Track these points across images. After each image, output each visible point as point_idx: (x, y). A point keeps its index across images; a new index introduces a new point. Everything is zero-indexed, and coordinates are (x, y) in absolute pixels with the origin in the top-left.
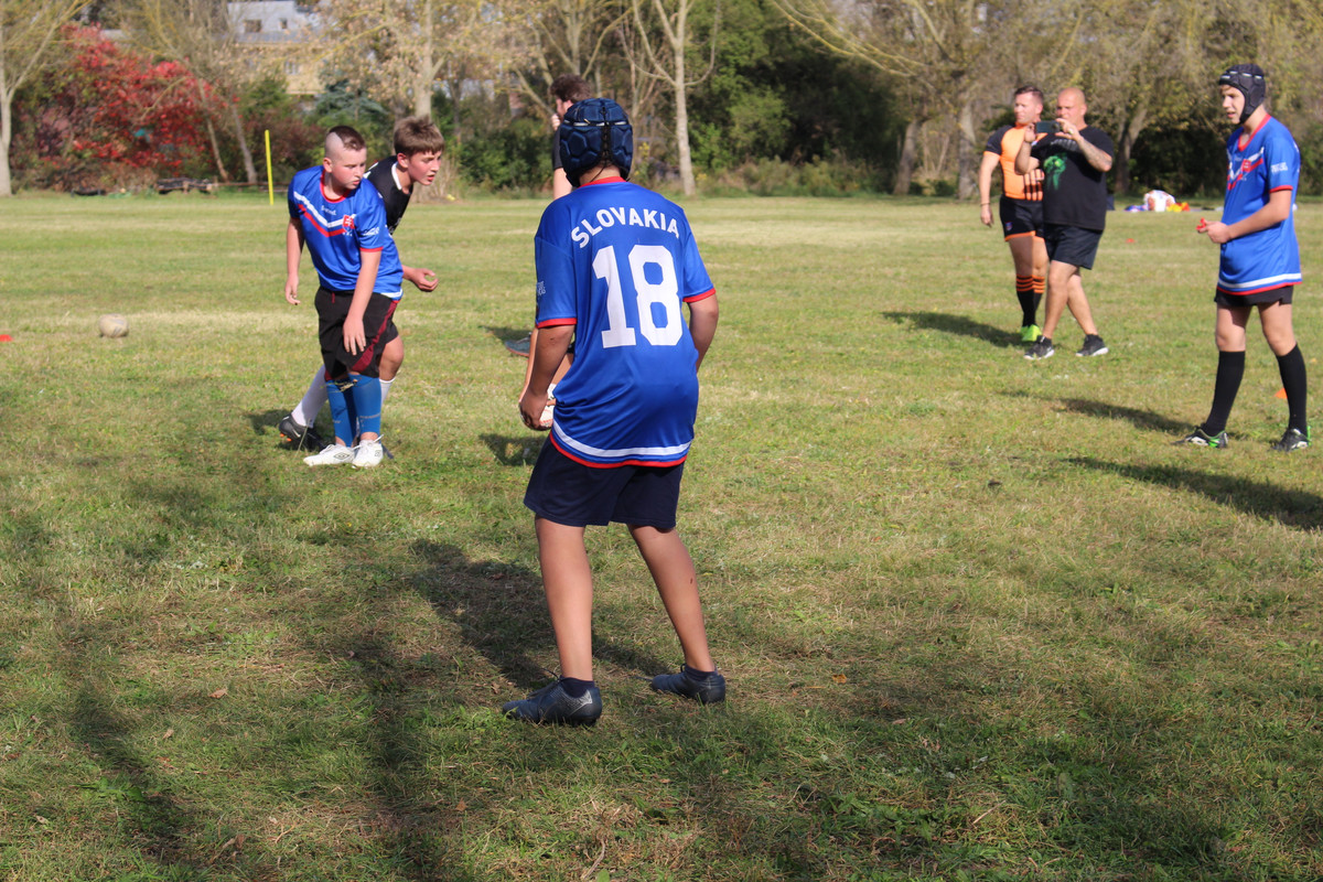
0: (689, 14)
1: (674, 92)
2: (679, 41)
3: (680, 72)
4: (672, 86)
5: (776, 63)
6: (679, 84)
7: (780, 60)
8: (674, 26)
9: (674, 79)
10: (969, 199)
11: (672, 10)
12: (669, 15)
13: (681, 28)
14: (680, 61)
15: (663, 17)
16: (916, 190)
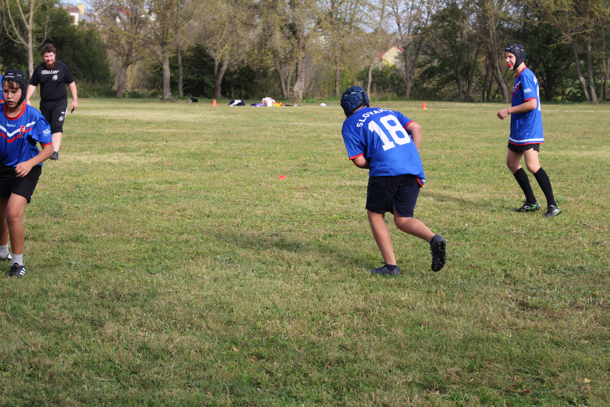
0: (34, 14)
1: (28, 50)
2: (30, 26)
3: (30, 40)
4: (27, 47)
5: (52, 37)
6: (30, 46)
7: (55, 36)
8: (28, 20)
9: (28, 44)
10: (168, 100)
11: (26, 11)
12: (25, 14)
13: (31, 20)
14: (30, 35)
15: (23, 15)
16: (124, 96)
